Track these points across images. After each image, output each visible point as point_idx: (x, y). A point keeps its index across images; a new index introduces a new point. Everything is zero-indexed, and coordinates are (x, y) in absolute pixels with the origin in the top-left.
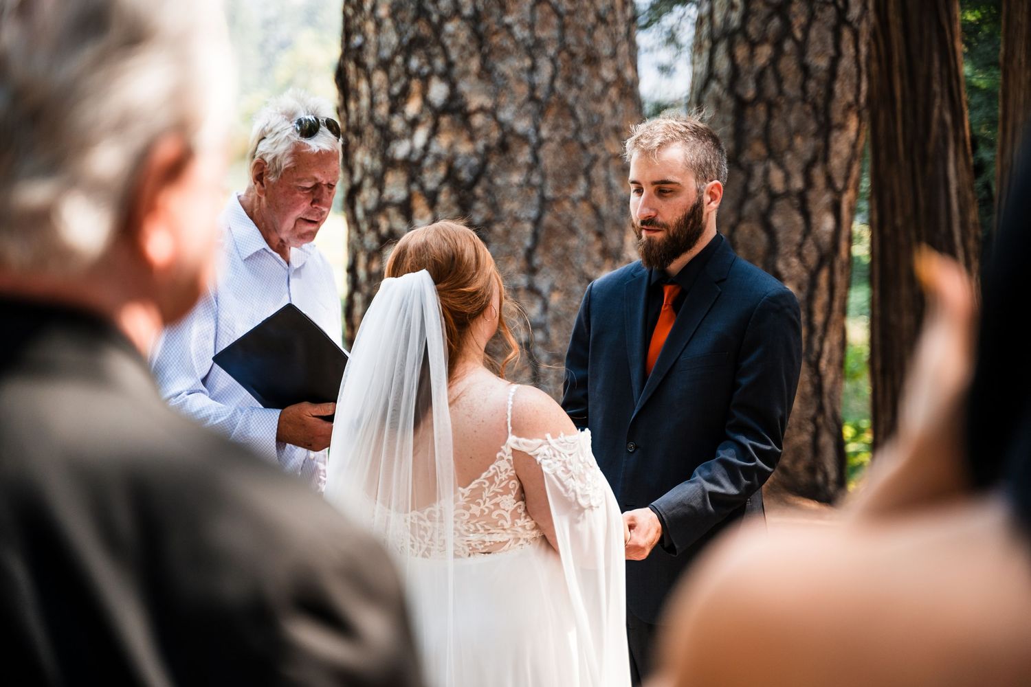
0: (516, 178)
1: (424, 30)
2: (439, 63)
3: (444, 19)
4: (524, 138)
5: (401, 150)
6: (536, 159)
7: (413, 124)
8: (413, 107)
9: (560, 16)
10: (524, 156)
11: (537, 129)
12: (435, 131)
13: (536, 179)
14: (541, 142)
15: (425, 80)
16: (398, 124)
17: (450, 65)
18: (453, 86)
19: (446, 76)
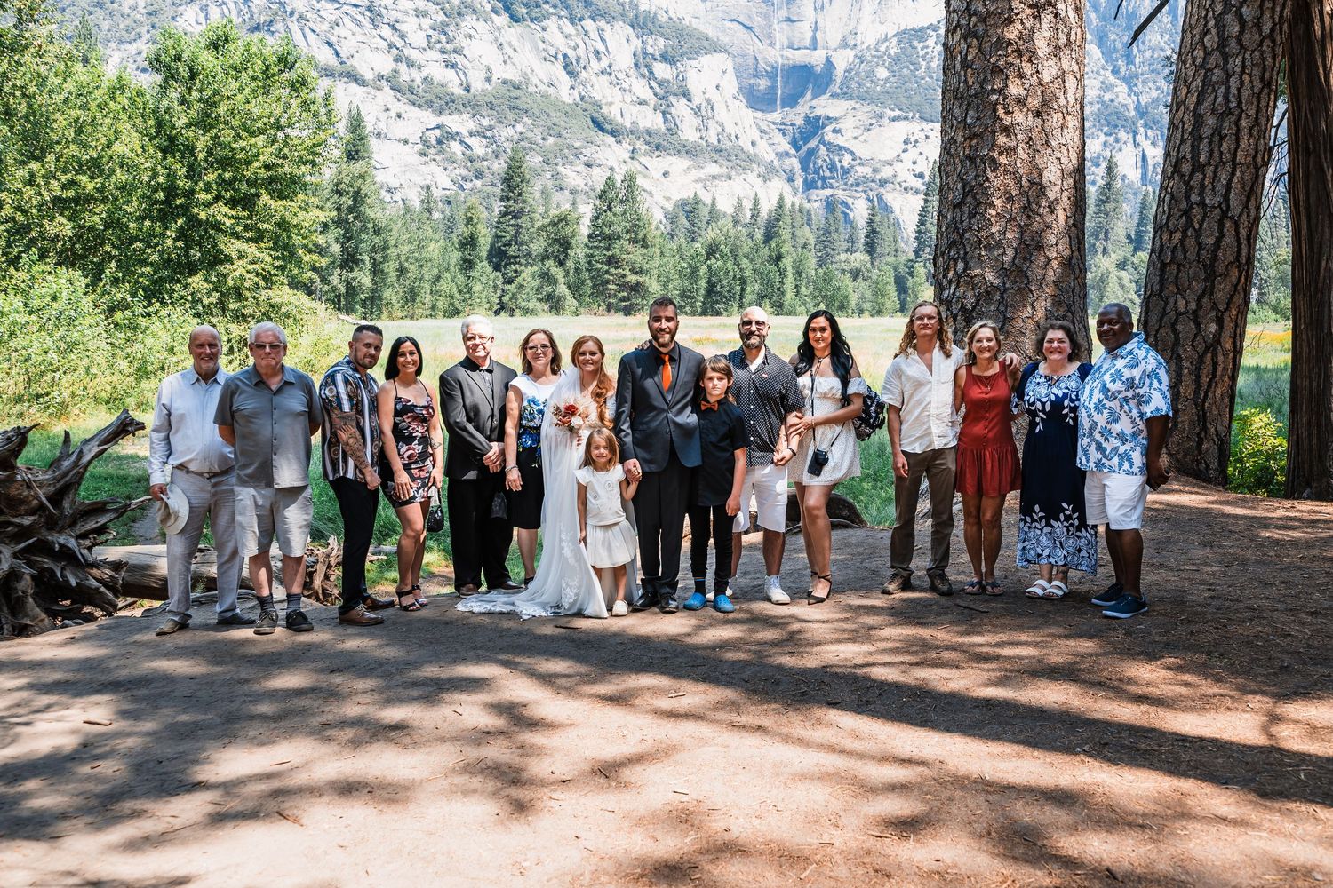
0: (992, 308)
1: (955, 237)
2: (962, 252)
3: (965, 231)
4: (997, 288)
5: (945, 294)
6: (1002, 298)
7: (950, 282)
8: (950, 275)
9: (1021, 227)
10: (997, 297)
11: (1004, 284)
12: (958, 286)
13: (1002, 308)
14: (1005, 290)
15: (956, 261)
16: (945, 283)
17: (966, 253)
18: (966, 264)
19: (964, 259)
